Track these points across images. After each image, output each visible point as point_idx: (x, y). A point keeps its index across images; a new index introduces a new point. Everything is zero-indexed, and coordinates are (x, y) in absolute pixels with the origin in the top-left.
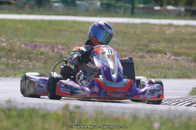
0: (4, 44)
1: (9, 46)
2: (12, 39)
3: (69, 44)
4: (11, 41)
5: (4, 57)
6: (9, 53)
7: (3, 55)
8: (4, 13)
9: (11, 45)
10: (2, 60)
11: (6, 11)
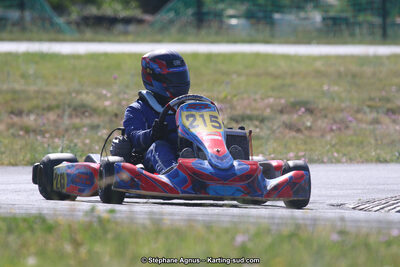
0: (107, 103)
1: (115, 106)
2: (125, 93)
3: (235, 99)
4: (121, 96)
5: (104, 128)
6: (114, 119)
7: (102, 124)
8: (127, 41)
9: (119, 104)
10: (100, 134)
11: (130, 37)
